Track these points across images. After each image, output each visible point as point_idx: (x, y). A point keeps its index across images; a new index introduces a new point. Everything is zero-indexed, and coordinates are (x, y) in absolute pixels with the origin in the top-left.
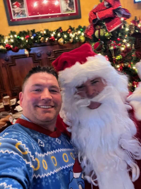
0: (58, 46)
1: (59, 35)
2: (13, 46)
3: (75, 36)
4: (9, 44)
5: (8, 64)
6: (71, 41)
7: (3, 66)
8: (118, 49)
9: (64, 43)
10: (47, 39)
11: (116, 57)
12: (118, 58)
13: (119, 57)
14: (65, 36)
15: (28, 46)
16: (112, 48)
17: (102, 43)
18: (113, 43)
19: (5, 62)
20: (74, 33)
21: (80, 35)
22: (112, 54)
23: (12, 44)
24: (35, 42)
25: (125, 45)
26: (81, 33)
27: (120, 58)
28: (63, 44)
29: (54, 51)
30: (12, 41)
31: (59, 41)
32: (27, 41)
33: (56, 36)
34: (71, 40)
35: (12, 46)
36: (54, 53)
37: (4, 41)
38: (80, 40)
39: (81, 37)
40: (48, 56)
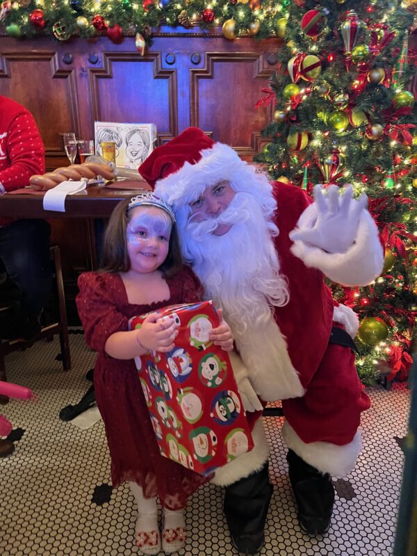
0: (219, 41)
1: (226, 8)
2: (112, 22)
3: (267, 18)
4: (103, 15)
5: (93, 71)
6: (254, 29)
7: (81, 75)
8: (362, 29)
9: (236, 32)
10: (194, 17)
11: (354, 50)
12: (359, 52)
13: (360, 48)
14: (241, 14)
15: (146, 28)
16: (347, 25)
17: (324, 12)
18: (351, 13)
19: (89, 64)
20: (267, 8)
21: (280, 15)
22: (345, 42)
23: (110, 16)
24: (164, 23)
25: (385, 29)
26: (283, 11)
27: (363, 51)
28: (232, 34)
29: (210, 55)
30: (109, 8)
31: (224, 26)
32: (145, 14)
33: (217, 12)
34: (255, 27)
35: (107, 23)
36: (208, 60)
37: (92, 5)
38: (276, 29)
39: (282, 21)
40: (191, 64)
